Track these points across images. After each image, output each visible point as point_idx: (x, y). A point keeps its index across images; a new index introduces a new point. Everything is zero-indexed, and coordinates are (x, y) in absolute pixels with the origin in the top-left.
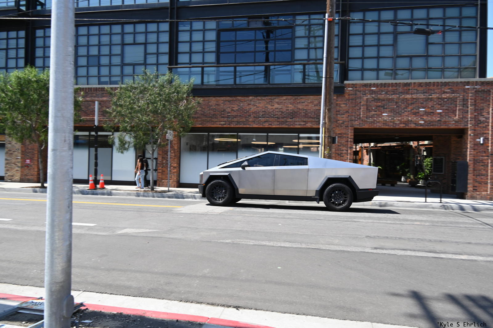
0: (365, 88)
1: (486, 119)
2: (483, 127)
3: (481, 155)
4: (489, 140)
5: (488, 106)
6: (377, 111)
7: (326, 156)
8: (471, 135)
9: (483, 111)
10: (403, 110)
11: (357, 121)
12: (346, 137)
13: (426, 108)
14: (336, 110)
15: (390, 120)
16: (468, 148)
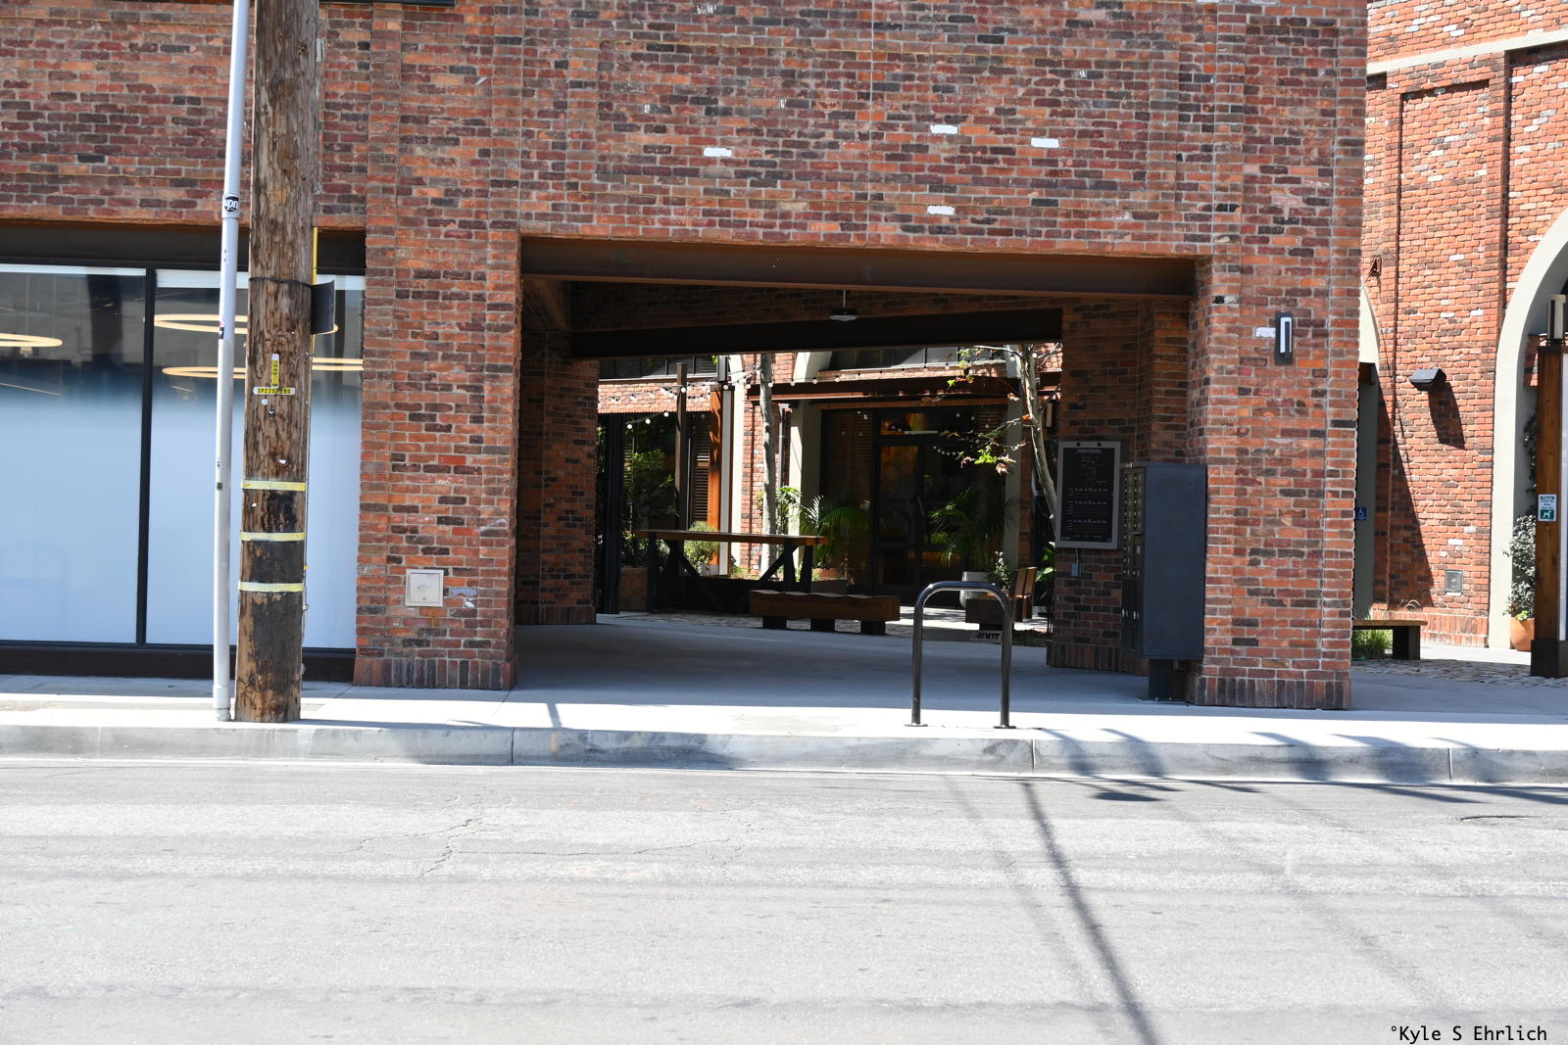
1: (1309, 201)
2: (1294, 252)
3: (1281, 426)
4: (1326, 335)
5: (1319, 124)
6: (671, 127)
7: (262, 415)
8: (1227, 299)
9: (1293, 152)
10: (828, 126)
11: (541, 187)
12: (467, 297)
13: (964, 118)
14: (401, 107)
15: (748, 188)
16: (1207, 381)
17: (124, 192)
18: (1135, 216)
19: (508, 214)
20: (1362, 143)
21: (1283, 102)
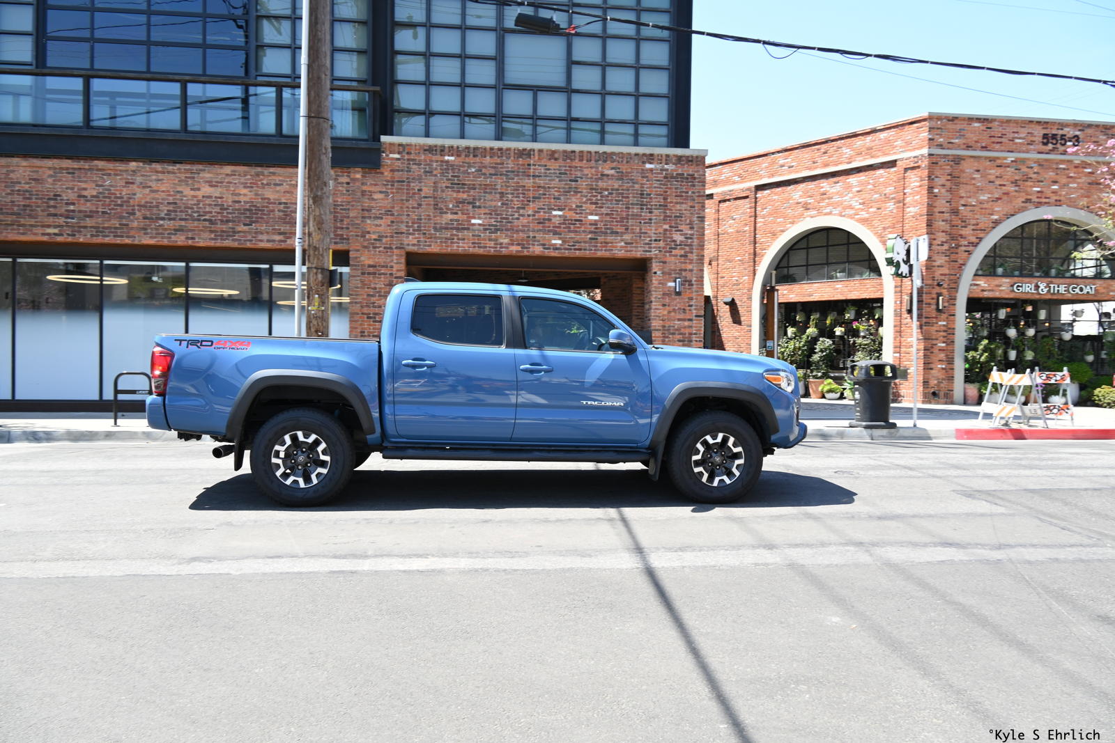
0: (430, 155)
1: (686, 238)
2: (681, 256)
3: (678, 317)
4: (692, 285)
5: (690, 210)
6: (459, 212)
7: (312, 317)
8: (658, 273)
9: (680, 220)
10: (516, 212)
11: (413, 234)
12: (386, 274)
13: (564, 209)
14: (362, 206)
15: (488, 234)
16: (651, 302)
17: (260, 237)
18: (626, 243)
19: (401, 244)
20: (704, 217)
21: (677, 203)
